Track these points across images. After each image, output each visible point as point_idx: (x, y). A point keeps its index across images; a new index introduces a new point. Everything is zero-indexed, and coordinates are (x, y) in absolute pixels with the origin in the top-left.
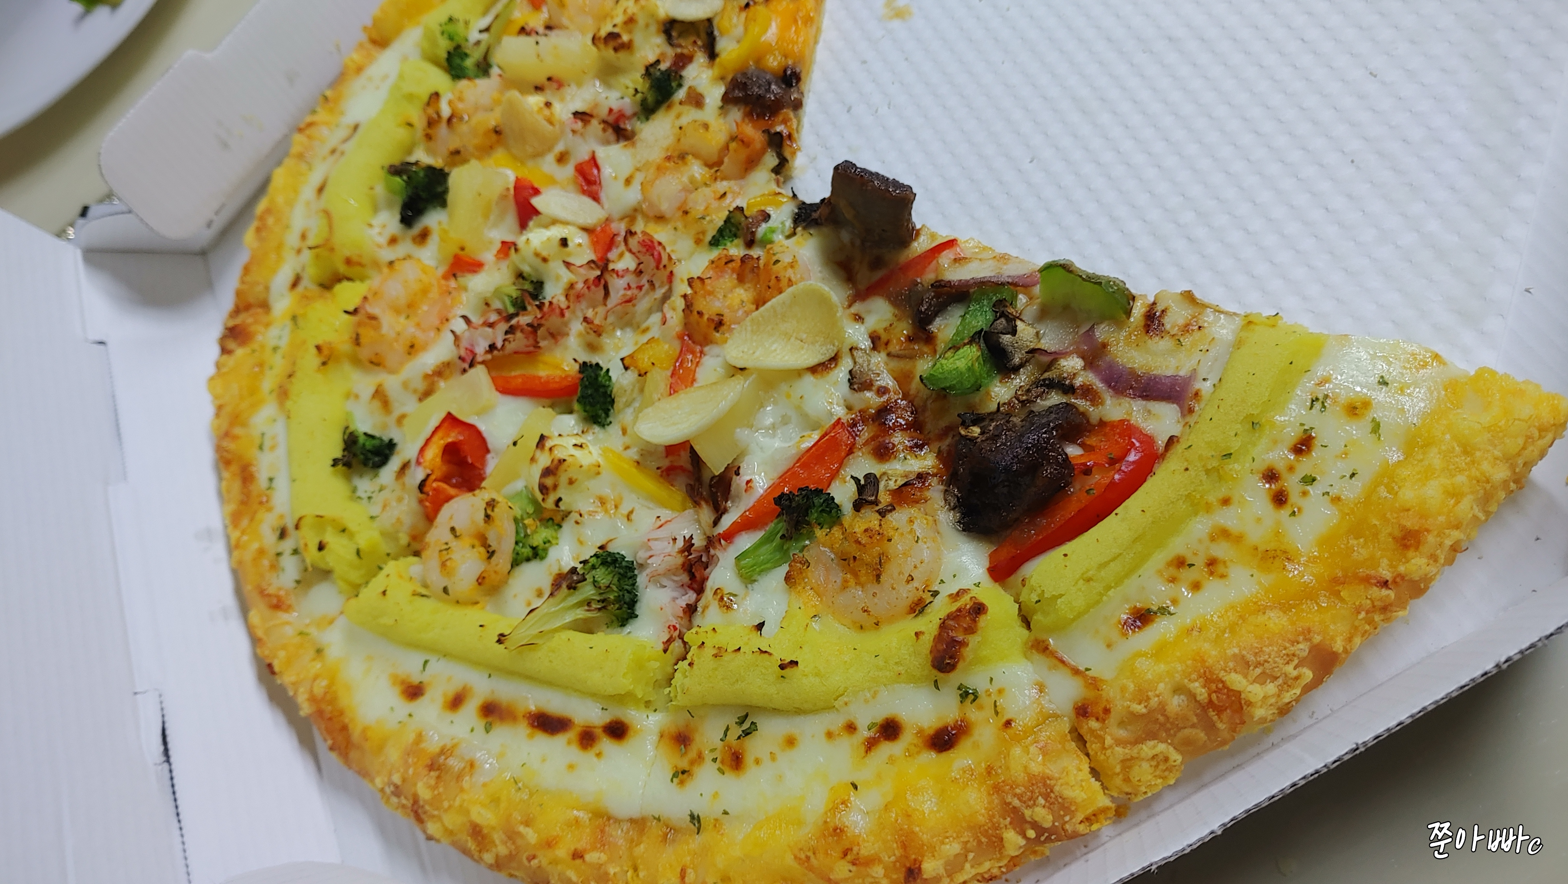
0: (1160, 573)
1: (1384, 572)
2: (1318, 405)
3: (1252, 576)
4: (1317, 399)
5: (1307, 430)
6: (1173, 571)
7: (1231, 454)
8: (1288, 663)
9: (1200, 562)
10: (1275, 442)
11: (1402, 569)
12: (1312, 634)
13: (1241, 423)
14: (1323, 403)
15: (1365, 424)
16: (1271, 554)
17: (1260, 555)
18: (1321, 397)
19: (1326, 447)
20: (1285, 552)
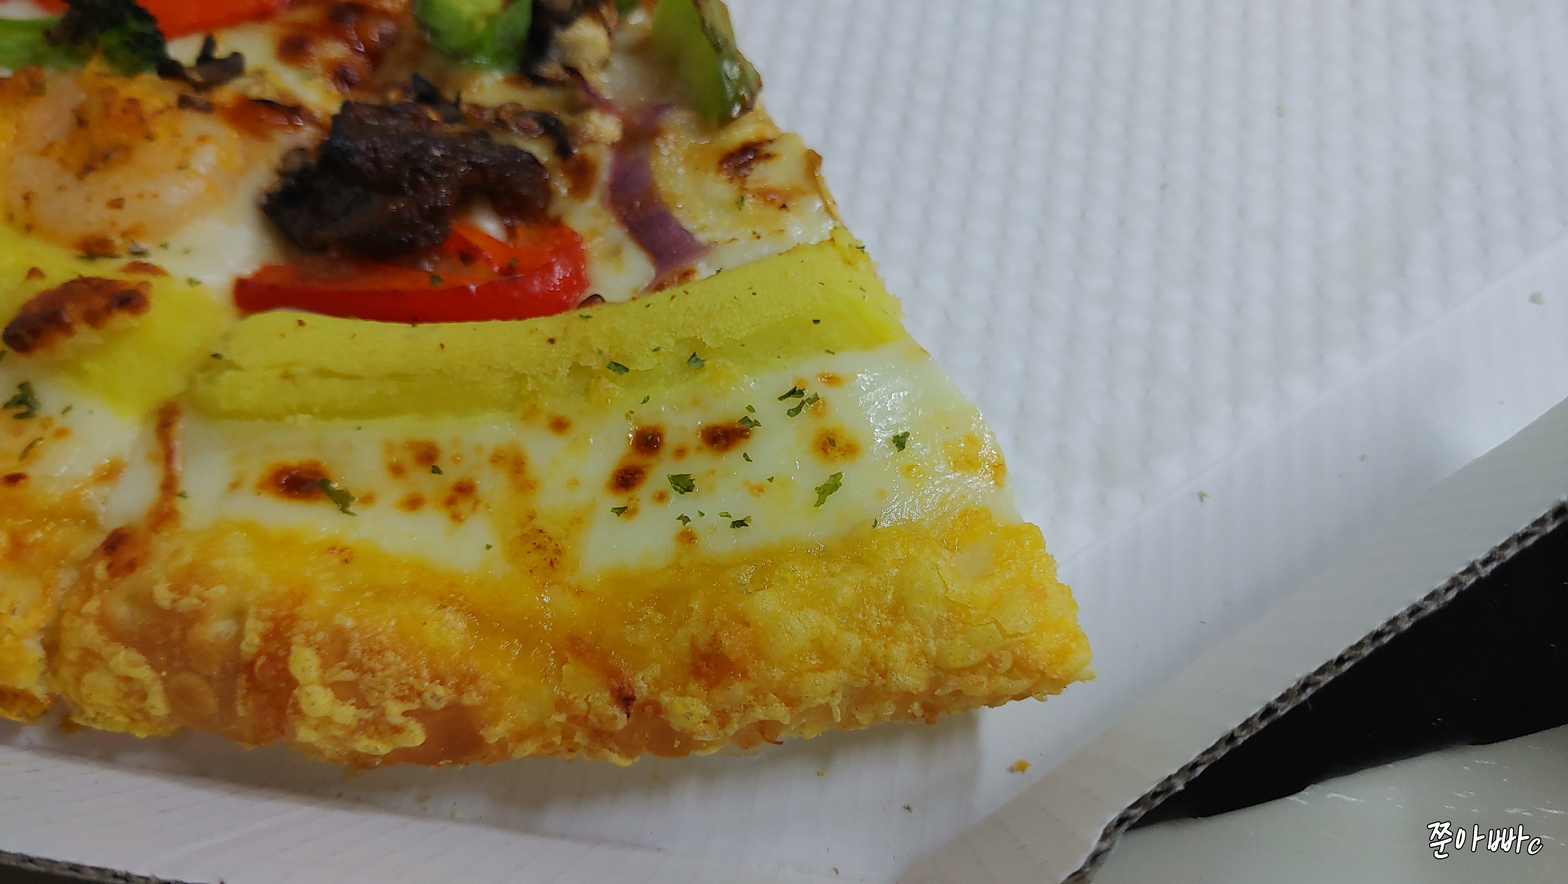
0: (390, 447)
1: (642, 683)
2: (794, 402)
3: (489, 547)
4: (801, 393)
5: (750, 421)
6: (407, 459)
7: (627, 370)
8: (402, 699)
9: (452, 474)
10: (696, 402)
11: (665, 699)
12: (471, 687)
13: (677, 342)
14: (803, 403)
15: (821, 474)
16: (541, 540)
17: (526, 530)
18: (808, 394)
19: (748, 460)
20: (558, 552)
